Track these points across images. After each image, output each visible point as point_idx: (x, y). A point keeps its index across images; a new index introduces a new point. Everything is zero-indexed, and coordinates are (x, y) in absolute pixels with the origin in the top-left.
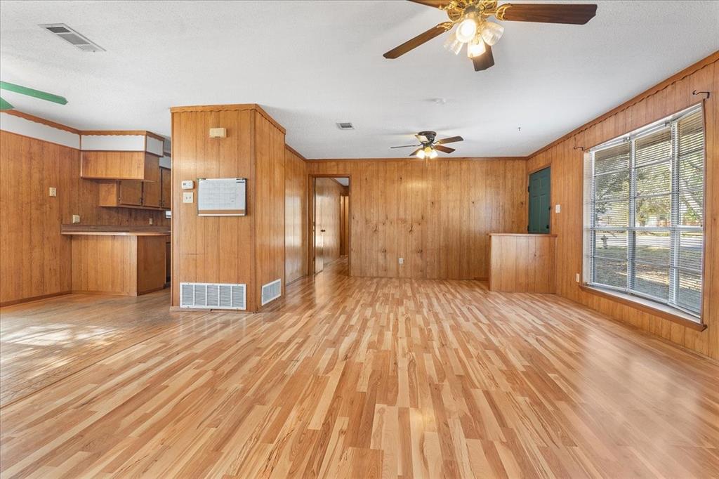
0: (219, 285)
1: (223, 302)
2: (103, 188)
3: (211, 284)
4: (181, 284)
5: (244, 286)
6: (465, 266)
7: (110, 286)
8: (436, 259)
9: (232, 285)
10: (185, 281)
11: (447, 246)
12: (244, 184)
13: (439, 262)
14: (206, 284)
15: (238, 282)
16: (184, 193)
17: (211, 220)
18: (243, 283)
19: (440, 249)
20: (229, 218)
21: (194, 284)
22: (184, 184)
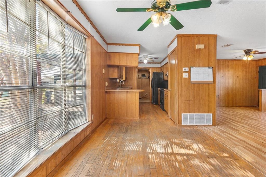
0: (200, 114)
1: (202, 122)
2: (111, 70)
3: (197, 114)
4: (183, 114)
5: (212, 114)
6: (235, 101)
7: (126, 115)
8: (224, 99)
9: (206, 114)
10: (184, 113)
11: (228, 94)
12: (212, 69)
13: (225, 100)
14: (194, 114)
15: (209, 113)
16: (184, 73)
17: (196, 85)
18: (211, 113)
19: (225, 95)
20: (204, 85)
21: (188, 114)
22: (185, 69)
